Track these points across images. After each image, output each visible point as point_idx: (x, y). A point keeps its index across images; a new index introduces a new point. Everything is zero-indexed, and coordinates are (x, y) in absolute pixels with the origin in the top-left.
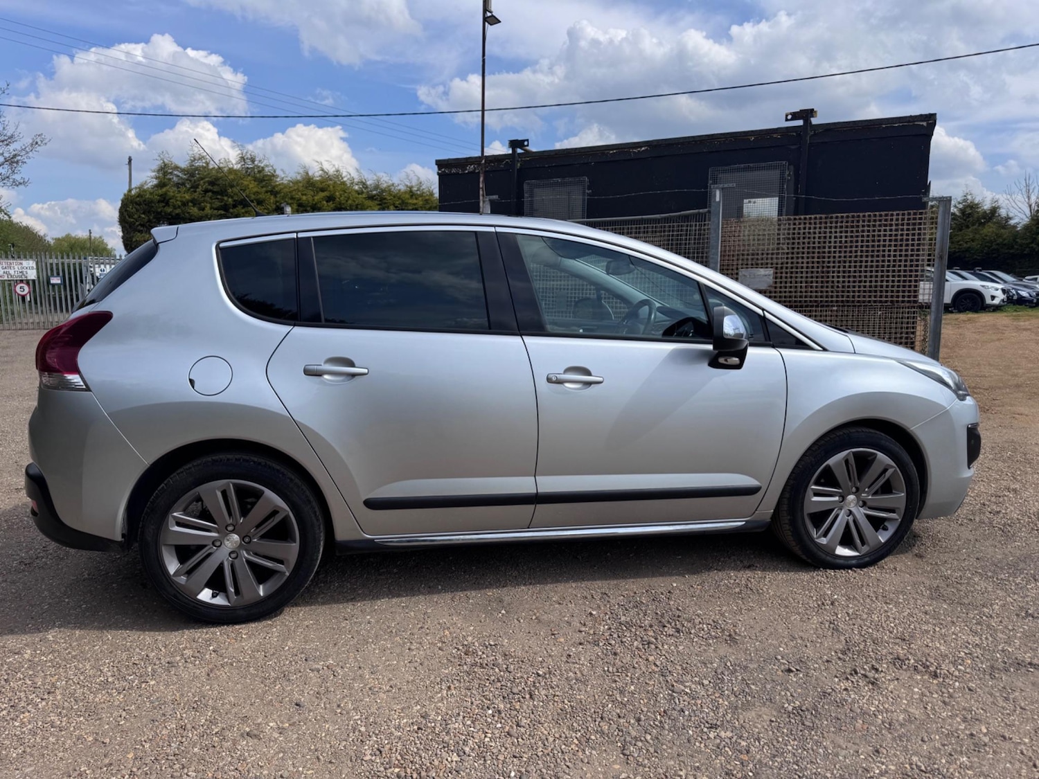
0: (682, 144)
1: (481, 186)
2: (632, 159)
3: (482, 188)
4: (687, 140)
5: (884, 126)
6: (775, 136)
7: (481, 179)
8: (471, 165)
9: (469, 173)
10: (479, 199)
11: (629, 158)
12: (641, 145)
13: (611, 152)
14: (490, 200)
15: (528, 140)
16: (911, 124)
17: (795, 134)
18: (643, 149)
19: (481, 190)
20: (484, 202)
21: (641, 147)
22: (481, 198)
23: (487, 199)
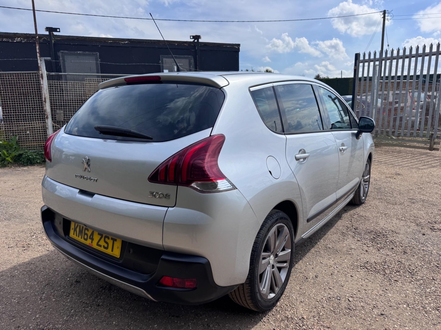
0: (146, 42)
1: (38, 51)
2: (121, 47)
3: (38, 52)
4: (148, 41)
5: (224, 46)
6: (185, 44)
7: (37, 47)
8: (18, 38)
9: (17, 42)
10: (37, 59)
11: (119, 45)
12: (125, 40)
13: (109, 42)
14: (44, 60)
15: (59, 29)
16: (233, 47)
17: (193, 45)
18: (126, 42)
19: (38, 53)
20: (41, 60)
21: (125, 41)
22: (38, 58)
23: (43, 59)
